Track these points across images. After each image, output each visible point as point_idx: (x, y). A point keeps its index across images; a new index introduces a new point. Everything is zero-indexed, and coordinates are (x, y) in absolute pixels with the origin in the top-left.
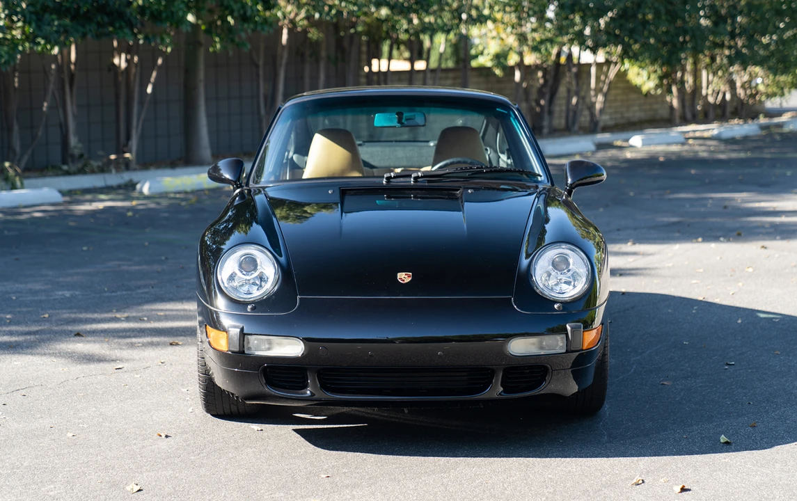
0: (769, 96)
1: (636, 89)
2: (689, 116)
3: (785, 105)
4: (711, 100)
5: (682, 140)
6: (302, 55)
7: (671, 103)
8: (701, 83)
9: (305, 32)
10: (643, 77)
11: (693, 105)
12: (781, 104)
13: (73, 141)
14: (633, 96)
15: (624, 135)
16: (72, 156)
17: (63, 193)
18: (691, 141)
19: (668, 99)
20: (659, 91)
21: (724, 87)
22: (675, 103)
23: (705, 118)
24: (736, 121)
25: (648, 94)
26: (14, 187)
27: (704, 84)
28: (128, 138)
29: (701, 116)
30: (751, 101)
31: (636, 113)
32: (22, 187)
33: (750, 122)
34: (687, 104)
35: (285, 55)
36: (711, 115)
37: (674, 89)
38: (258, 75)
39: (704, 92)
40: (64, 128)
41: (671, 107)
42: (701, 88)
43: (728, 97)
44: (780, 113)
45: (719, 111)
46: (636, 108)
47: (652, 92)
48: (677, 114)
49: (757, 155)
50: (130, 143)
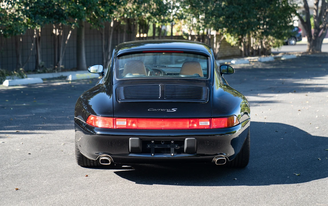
0: (274, 47)
1: (229, 44)
2: (247, 54)
3: (279, 51)
4: (254, 48)
5: (248, 62)
6: (117, 31)
7: (241, 49)
8: (251, 42)
9: (120, 22)
10: (231, 40)
11: (248, 50)
12: (278, 50)
13: (40, 61)
14: (227, 47)
15: (229, 60)
16: (39, 67)
17: (43, 79)
18: (251, 63)
19: (240, 47)
20: (237, 45)
21: (259, 44)
22: (243, 49)
23: (252, 54)
24: (263, 56)
25: (233, 46)
26: (23, 78)
27: (252, 42)
28: (59, 60)
29: (250, 54)
30: (268, 49)
31: (228, 53)
32: (27, 77)
33: (268, 56)
34: (246, 50)
35: (112, 30)
36: (255, 53)
37: (242, 44)
38: (102, 38)
39: (252, 45)
40: (37, 56)
41: (241, 51)
42: (251, 44)
43: (260, 47)
44: (278, 53)
45: (257, 53)
46: (228, 51)
47: (234, 45)
48: (243, 53)
49: (278, 67)
50: (59, 62)
